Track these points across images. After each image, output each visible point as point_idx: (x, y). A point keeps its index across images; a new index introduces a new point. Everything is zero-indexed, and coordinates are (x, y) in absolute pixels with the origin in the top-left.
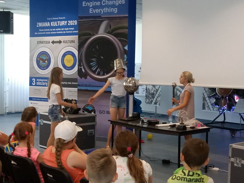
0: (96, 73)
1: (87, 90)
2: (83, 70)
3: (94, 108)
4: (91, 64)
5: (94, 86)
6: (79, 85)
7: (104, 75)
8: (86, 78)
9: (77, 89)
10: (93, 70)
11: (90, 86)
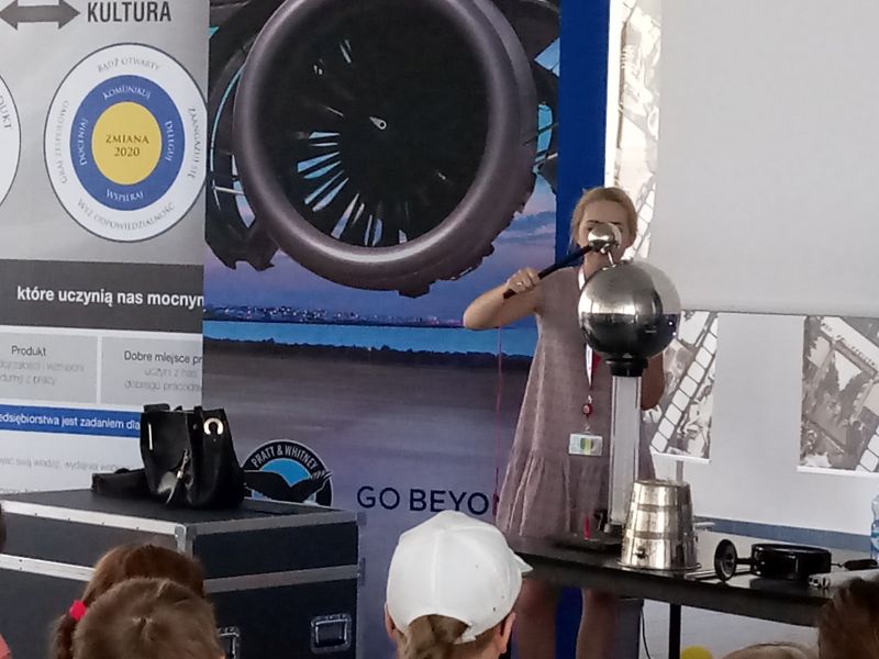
0: (338, 230)
1: (268, 348)
2: (246, 212)
3: (320, 467)
4: (302, 166)
5: (321, 322)
6: (213, 314)
7: (389, 241)
8: (263, 264)
9: (199, 338)
10: (315, 209)
11: (291, 320)
